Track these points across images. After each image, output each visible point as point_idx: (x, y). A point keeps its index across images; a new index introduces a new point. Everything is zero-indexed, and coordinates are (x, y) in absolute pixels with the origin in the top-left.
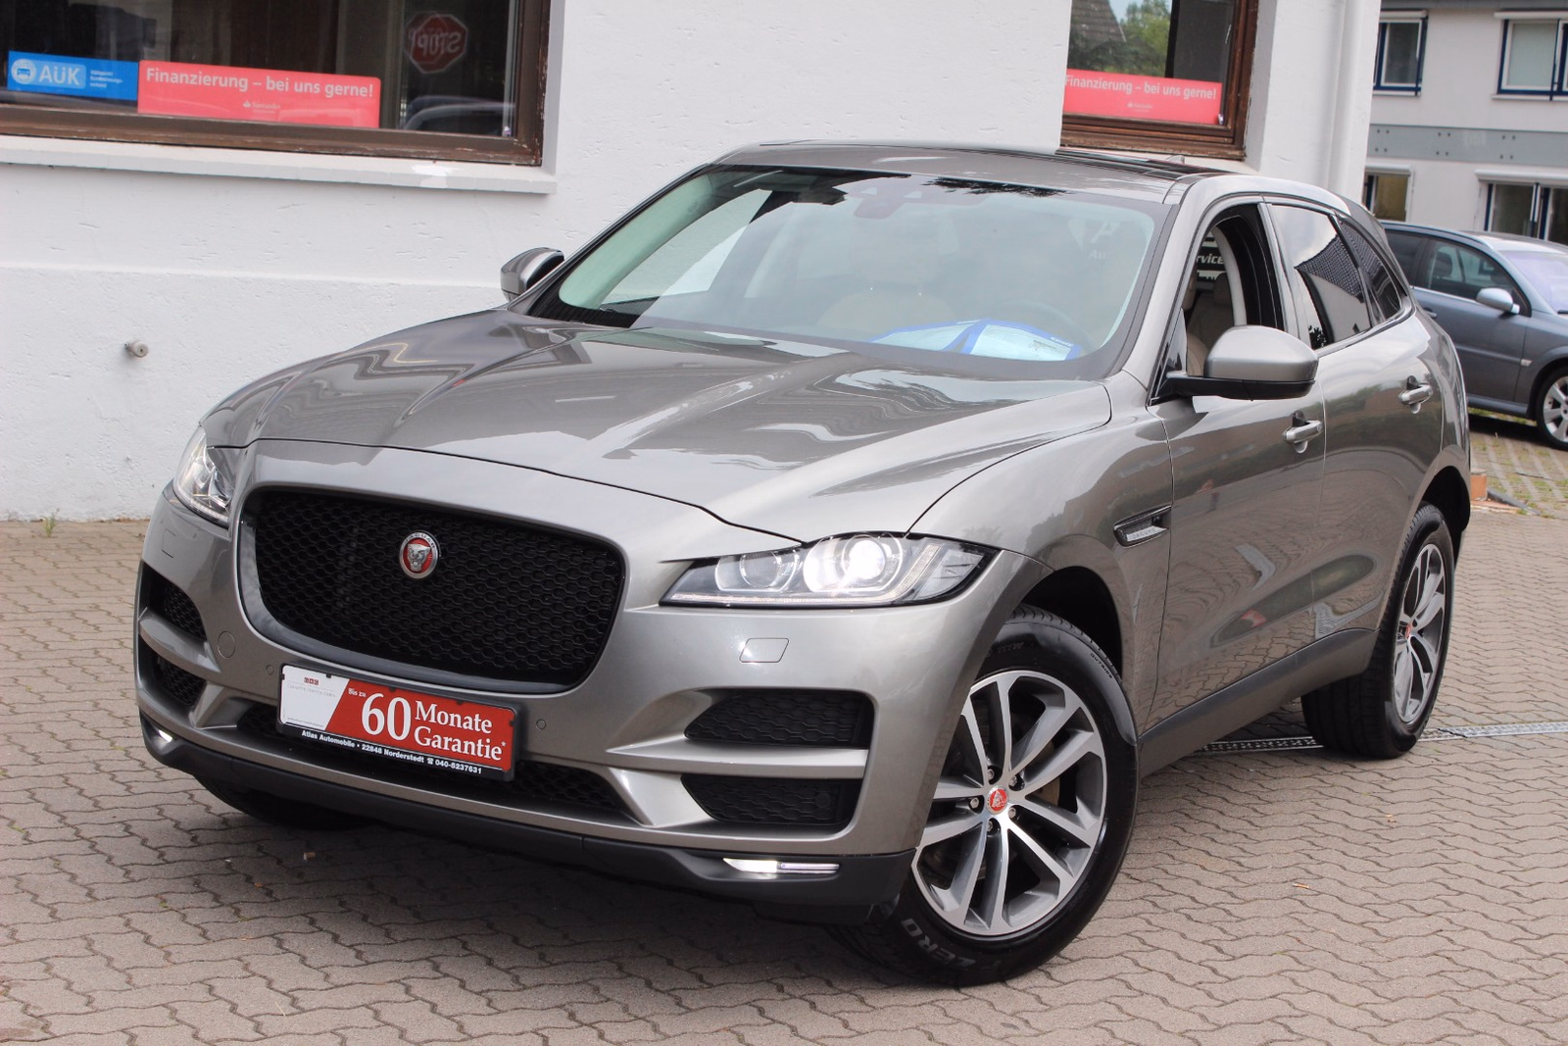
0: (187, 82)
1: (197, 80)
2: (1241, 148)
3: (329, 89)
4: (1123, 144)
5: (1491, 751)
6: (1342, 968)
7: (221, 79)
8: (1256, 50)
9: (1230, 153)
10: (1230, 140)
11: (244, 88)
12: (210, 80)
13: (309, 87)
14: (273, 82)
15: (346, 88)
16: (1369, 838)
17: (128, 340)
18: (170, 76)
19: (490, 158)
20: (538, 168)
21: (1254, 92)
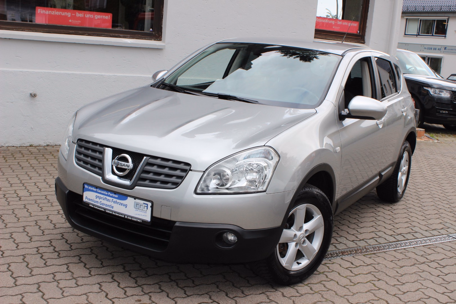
0: (51, 14)
1: (54, 13)
2: (364, 40)
3: (96, 17)
4: (331, 38)
7: (62, 13)
8: (369, 13)
9: (361, 41)
10: (361, 38)
11: (69, 16)
12: (58, 13)
13: (90, 16)
14: (78, 14)
15: (101, 16)
17: (31, 92)
18: (46, 12)
19: (146, 38)
20: (161, 41)
21: (368, 24)
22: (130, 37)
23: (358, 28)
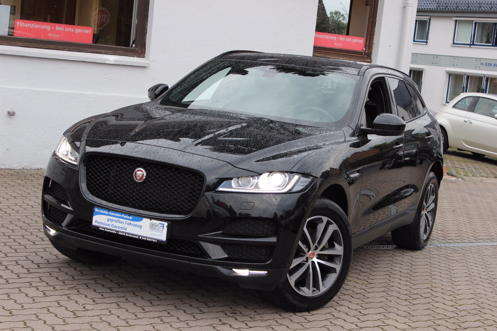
0: (30, 26)
1: (33, 26)
2: (370, 59)
3: (77, 30)
4: (332, 56)
5: (446, 251)
6: (399, 312)
7: (41, 26)
8: (376, 28)
9: (367, 60)
10: (367, 56)
11: (49, 29)
12: (38, 26)
13: (70, 30)
14: (58, 27)
15: (82, 30)
16: (408, 275)
17: (9, 110)
18: (25, 25)
19: (128, 54)
20: (144, 58)
21: (375, 41)
22: (111, 53)
23: (363, 45)
